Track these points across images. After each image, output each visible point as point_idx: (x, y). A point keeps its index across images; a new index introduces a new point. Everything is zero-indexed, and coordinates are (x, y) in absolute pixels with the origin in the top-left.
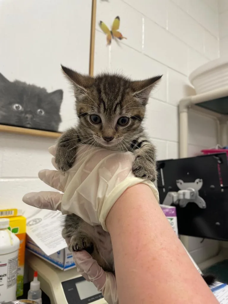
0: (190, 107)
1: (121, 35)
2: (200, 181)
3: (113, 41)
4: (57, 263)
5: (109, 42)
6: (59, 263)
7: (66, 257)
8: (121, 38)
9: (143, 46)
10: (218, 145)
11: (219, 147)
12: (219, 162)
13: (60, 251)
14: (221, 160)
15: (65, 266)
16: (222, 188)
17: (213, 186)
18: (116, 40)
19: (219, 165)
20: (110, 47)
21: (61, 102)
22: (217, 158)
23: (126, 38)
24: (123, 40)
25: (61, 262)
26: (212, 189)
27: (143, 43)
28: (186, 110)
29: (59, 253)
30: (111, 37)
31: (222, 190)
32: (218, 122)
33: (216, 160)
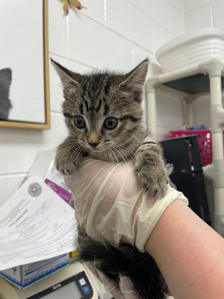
0: (157, 86)
1: (80, 4)
2: (171, 166)
3: (70, 11)
4: (14, 281)
5: (67, 12)
6: (16, 281)
7: (24, 273)
8: (79, 8)
9: (105, 19)
10: (186, 126)
11: (187, 128)
12: (190, 145)
13: (16, 267)
14: (191, 143)
15: (23, 284)
16: (193, 172)
17: (184, 171)
18: (74, 10)
19: (189, 149)
20: (67, 17)
21: (9, 84)
22: (188, 141)
23: (86, 8)
24: (83, 10)
25: (18, 281)
26: (184, 173)
27: (105, 14)
28: (153, 90)
29: (14, 269)
30: (69, 6)
31: (193, 175)
32: (184, 102)
33: (187, 144)
